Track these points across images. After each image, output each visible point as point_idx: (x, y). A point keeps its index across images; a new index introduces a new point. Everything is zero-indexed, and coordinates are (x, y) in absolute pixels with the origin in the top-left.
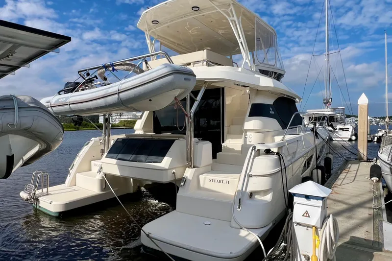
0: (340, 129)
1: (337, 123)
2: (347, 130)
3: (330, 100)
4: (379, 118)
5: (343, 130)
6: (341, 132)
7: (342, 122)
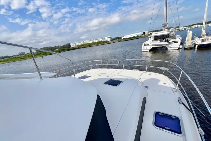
0: (173, 42)
1: (171, 38)
2: (177, 42)
3: (167, 25)
4: (185, 27)
5: (174, 42)
6: (173, 44)
7: (174, 37)
